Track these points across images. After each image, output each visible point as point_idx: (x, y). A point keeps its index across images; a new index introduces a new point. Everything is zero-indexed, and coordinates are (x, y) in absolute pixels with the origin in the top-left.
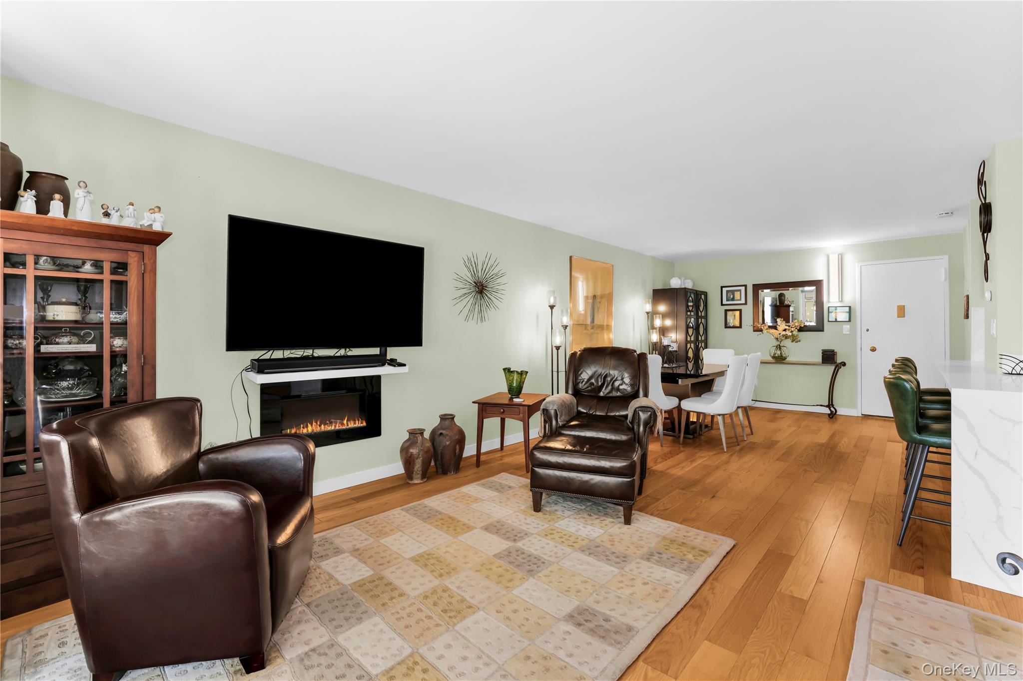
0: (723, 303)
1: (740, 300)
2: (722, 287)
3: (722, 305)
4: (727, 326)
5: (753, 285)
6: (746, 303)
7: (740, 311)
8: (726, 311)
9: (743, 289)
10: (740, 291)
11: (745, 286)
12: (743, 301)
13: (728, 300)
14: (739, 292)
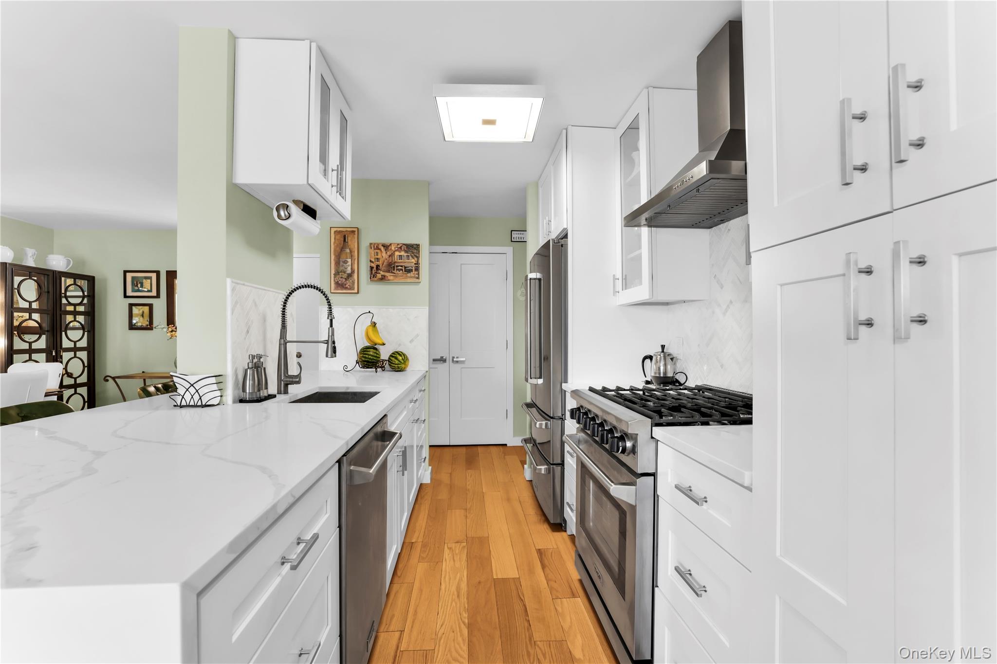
0: (127, 295)
1: (150, 291)
2: (125, 272)
3: (125, 296)
4: (132, 327)
5: (167, 271)
6: (158, 296)
7: (151, 306)
8: (131, 306)
9: (154, 276)
10: (150, 278)
11: (158, 273)
12: (154, 293)
13: (133, 291)
14: (149, 281)
